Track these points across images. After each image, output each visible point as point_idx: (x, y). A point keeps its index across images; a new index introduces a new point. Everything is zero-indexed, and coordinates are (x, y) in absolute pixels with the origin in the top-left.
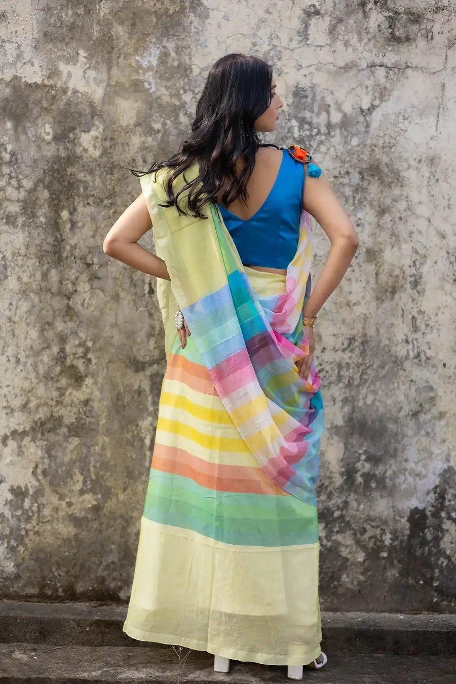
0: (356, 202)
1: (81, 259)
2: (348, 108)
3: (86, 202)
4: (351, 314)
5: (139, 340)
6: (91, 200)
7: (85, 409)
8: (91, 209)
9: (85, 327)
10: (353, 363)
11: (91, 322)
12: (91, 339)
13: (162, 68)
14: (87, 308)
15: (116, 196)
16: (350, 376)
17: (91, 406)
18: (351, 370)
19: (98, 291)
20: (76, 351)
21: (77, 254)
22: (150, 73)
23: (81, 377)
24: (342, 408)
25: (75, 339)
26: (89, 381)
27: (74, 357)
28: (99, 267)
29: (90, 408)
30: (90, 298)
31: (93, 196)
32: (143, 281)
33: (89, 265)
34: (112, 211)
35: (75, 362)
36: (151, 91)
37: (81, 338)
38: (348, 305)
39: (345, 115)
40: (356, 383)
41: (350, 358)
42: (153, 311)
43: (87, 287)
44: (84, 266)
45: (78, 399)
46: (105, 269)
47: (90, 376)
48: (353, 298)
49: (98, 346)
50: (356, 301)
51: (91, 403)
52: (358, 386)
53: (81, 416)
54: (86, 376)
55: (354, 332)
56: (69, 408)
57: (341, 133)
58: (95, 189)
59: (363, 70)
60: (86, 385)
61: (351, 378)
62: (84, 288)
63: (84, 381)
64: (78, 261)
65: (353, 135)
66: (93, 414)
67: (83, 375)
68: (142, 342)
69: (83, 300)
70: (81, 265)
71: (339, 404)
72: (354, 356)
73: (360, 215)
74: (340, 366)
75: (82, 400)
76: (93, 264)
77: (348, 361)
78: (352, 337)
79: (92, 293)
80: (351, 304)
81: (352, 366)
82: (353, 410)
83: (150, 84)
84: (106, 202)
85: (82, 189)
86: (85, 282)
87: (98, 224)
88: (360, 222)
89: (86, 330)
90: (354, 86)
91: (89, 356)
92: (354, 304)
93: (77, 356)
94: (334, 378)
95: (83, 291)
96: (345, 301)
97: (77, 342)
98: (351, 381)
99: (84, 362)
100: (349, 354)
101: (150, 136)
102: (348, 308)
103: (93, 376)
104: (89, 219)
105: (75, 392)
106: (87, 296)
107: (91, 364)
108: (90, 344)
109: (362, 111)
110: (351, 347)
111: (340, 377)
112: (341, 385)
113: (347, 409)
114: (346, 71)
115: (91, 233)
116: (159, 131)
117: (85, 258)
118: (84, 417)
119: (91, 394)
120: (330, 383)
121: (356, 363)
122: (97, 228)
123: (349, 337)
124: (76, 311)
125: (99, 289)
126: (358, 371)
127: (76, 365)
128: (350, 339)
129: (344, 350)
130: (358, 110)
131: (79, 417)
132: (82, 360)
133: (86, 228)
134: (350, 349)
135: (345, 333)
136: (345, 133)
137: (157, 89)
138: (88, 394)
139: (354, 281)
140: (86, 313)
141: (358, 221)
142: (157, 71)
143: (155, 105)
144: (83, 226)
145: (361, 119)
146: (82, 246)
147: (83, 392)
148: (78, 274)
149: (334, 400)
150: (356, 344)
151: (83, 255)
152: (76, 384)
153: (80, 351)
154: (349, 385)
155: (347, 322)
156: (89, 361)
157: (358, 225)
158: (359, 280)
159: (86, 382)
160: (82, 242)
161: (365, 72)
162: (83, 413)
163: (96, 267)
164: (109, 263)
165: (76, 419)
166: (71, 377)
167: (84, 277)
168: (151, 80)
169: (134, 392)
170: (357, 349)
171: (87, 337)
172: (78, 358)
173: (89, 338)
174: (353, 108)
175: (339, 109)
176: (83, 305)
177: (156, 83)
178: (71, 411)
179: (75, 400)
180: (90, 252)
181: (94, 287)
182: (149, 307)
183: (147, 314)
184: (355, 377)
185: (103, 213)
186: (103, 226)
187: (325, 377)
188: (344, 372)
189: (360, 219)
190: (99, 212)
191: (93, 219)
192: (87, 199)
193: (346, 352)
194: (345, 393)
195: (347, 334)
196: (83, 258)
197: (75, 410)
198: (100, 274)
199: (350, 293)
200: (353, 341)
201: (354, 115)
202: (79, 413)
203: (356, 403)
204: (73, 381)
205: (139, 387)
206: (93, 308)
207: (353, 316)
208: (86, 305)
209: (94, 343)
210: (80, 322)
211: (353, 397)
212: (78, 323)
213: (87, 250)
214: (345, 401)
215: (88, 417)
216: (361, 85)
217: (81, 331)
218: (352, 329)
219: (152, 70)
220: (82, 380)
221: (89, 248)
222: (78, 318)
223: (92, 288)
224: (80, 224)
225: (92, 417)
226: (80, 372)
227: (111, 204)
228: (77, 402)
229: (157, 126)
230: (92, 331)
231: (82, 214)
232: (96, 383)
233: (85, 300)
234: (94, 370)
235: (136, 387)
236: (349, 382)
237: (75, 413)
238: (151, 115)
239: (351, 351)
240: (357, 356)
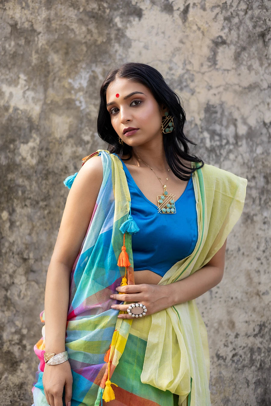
0: (262, 202)
1: (18, 254)
2: (252, 122)
3: (23, 204)
4: (260, 302)
6: (28, 202)
7: (19, 392)
8: (29, 210)
9: (21, 316)
10: (264, 347)
11: (26, 311)
12: (26, 327)
13: (91, 89)
14: (23, 299)
15: (50, 199)
16: (261, 360)
17: (25, 390)
18: (263, 355)
19: (33, 283)
20: (12, 338)
21: (15, 250)
22: (81, 93)
23: (16, 362)
24: (255, 390)
25: (11, 327)
26: (23, 366)
27: (10, 344)
28: (35, 262)
29: (24, 392)
30: (26, 290)
31: (30, 198)
33: (25, 260)
34: (46, 212)
35: (11, 348)
36: (82, 108)
37: (17, 326)
38: (258, 294)
39: (250, 128)
41: (261, 343)
43: (23, 279)
44: (21, 261)
45: (13, 383)
46: (40, 263)
47: (24, 362)
48: (262, 288)
49: (32, 333)
50: (265, 291)
51: (25, 387)
52: (269, 369)
53: (15, 399)
54: (21, 361)
55: (264, 319)
56: (4, 392)
57: (247, 143)
58: (32, 192)
59: (264, 89)
60: (21, 370)
61: (262, 362)
62: (20, 281)
63: (19, 366)
64: (16, 256)
65: (257, 145)
66: (27, 397)
67: (18, 360)
69: (19, 291)
70: (18, 260)
71: (252, 386)
72: (265, 341)
73: (265, 214)
74: (252, 350)
75: (17, 384)
76: (29, 259)
77: (259, 345)
78: (262, 323)
79: (27, 285)
80: (261, 294)
81: (263, 350)
82: (265, 392)
83: (80, 102)
84: (42, 204)
85: (20, 193)
86: (21, 275)
87: (34, 223)
88: (266, 220)
89: (22, 319)
90: (257, 103)
91: (24, 342)
92: (263, 294)
93: (13, 343)
94: (247, 362)
95: (19, 283)
96: (255, 291)
97: (13, 330)
98: (263, 365)
99: (19, 348)
100: (261, 340)
101: (81, 146)
102: (258, 297)
103: (27, 361)
104: (26, 218)
105: (10, 376)
106: (23, 288)
107: (25, 350)
108: (25, 331)
109: (265, 124)
110: (262, 333)
111: (252, 362)
112: (253, 368)
113: (259, 391)
114: (250, 91)
115: (28, 231)
116: (88, 142)
117: (22, 254)
118: (19, 400)
119: (26, 378)
120: (244, 366)
121: (266, 347)
122: (33, 227)
123: (259, 324)
124: (13, 301)
125: (34, 281)
127: (12, 351)
128: (260, 326)
129: (255, 336)
130: (262, 123)
131: (14, 400)
132: (18, 347)
133: (23, 226)
134: (261, 335)
135: (256, 320)
136: (251, 143)
137: (87, 107)
138: (23, 378)
139: (262, 272)
140: (22, 303)
141: (264, 219)
142: (86, 92)
143: (85, 120)
144: (21, 225)
145: (264, 131)
146: (20, 243)
147: (18, 376)
148: (16, 268)
149: (248, 383)
150: (266, 330)
151: (20, 251)
152: (11, 369)
153: (16, 337)
154: (261, 368)
155: (257, 309)
156: (24, 347)
157: (264, 223)
158: (267, 272)
159: (21, 367)
160: (19, 239)
161: (266, 92)
162: (17, 396)
163: (31, 262)
164: (44, 258)
165: (11, 402)
166: (6, 363)
167: (21, 270)
168: (82, 99)
170: (267, 335)
171: (22, 325)
172: (14, 344)
173: (24, 326)
174: (257, 122)
175: (245, 122)
176: (19, 296)
177: (86, 102)
178: (6, 394)
179: (10, 383)
180: (27, 248)
181: (30, 279)
184: (266, 360)
185: (39, 214)
186: (38, 224)
187: (238, 361)
188: (256, 357)
189: (266, 217)
190: (36, 212)
191: (30, 218)
192: (25, 201)
193: (257, 338)
194: (257, 376)
195: (257, 321)
196: (20, 253)
197: (10, 393)
198: (35, 268)
199: (260, 283)
200: (263, 328)
201: (258, 128)
202: (14, 396)
203: (268, 386)
204: (9, 366)
206: (28, 298)
207: (262, 304)
208: (22, 296)
209: (29, 330)
210: (17, 311)
211: (265, 379)
212: (14, 312)
213: (24, 246)
214: (258, 383)
215: (22, 399)
216: (263, 102)
217: (18, 320)
218: (262, 316)
219: (83, 91)
220: (17, 365)
221: (26, 244)
222: (15, 307)
223: (27, 280)
224: (18, 224)
225: (26, 400)
226: (15, 358)
227: (46, 206)
228: (12, 385)
229: (87, 138)
230: (27, 320)
231: (21, 215)
232: (29, 368)
233: (20, 292)
234: (28, 355)
236: (261, 365)
237: (10, 396)
238: (81, 129)
239: (262, 336)
240: (267, 341)
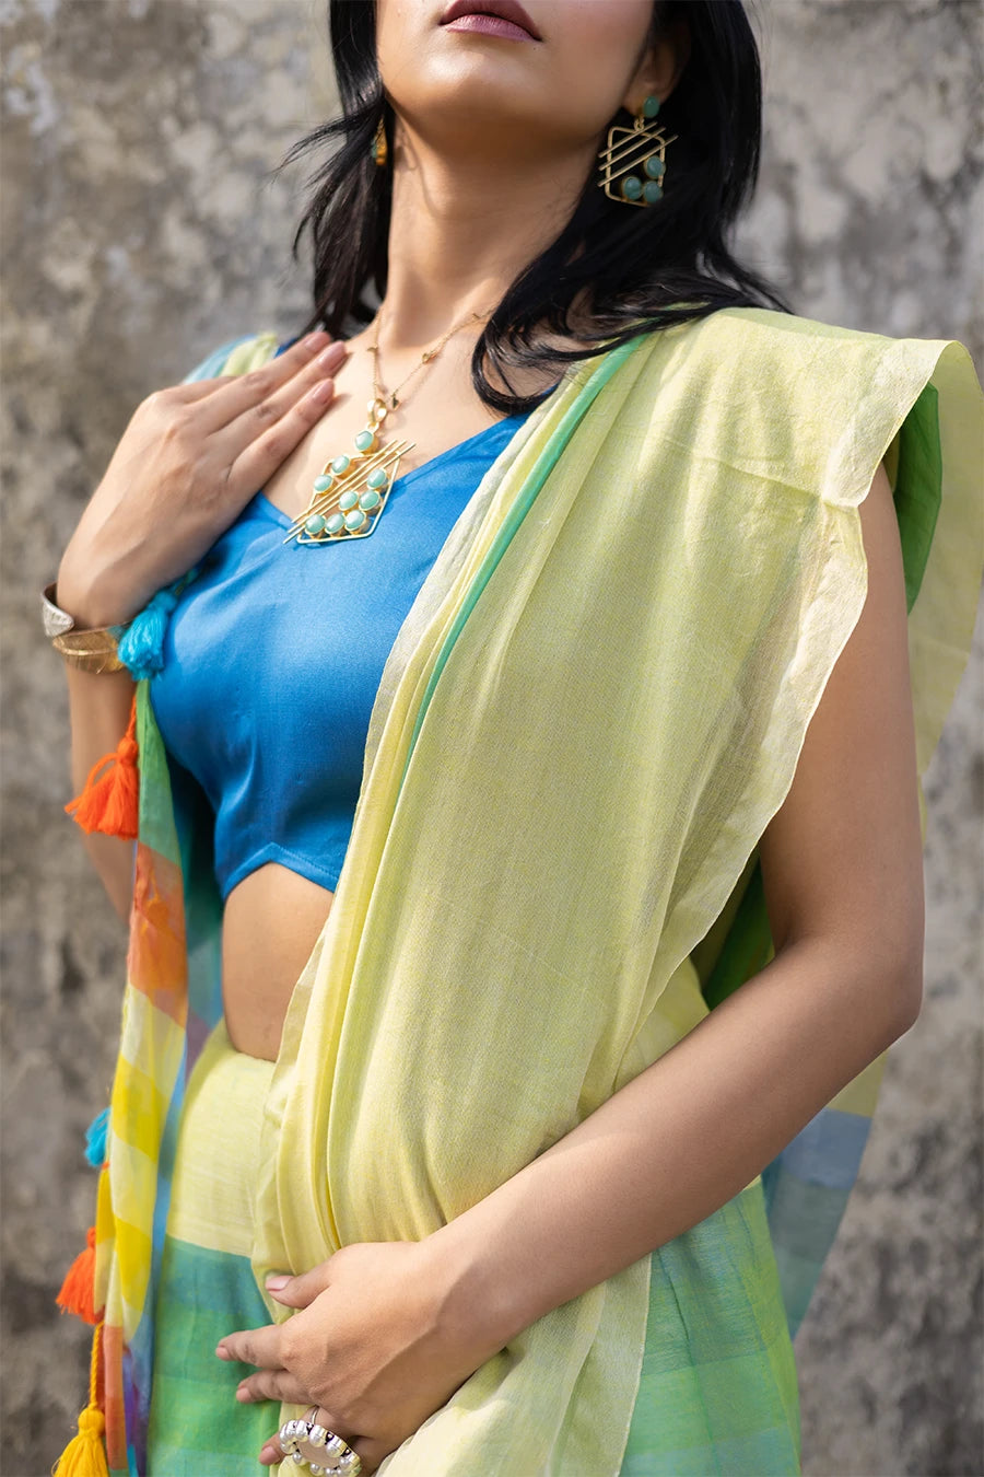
2: (869, 175)
5: (26, 1193)
10: (943, 1239)
13: (80, 27)
18: (934, 1272)
22: (31, 50)
24: (904, 1432)
32: (35, 938)
36: (39, 125)
39: (859, 206)
40: (958, 1320)
41: (928, 1219)
42: (82, 1065)
52: (966, 1336)
55: (939, 1109)
57: (847, 281)
59: (924, 14)
61: (934, 1307)
65: (895, 288)
68: (40, 1199)
71: (890, 1418)
72: (944, 1209)
74: (885, 1257)
77: (918, 1230)
78: (930, 1128)
81: (936, 1251)
82: (949, 1442)
83: (31, 95)
90: (890, 82)
94: (862, 1309)
98: (936, 1318)
100: (924, 1204)
101: (44, 313)
109: (928, 185)
111: (887, 1305)
112: (893, 1335)
113: (923, 1436)
114: (854, 25)
116: (75, 297)
120: (850, 1331)
121: (952, 1238)
123: (917, 1131)
126: (963, 1273)
128: (922, 1140)
129: (900, 1188)
130: (914, 184)
134: (926, 1181)
135: (900, 1115)
136: (863, 281)
137: (65, 119)
142: (58, 44)
143: (56, 187)
145: (926, 219)
149: (869, 1402)
150: (951, 1157)
154: (928, 1335)
161: (933, 25)
168: (36, 78)
169: (15, 1419)
170: (956, 1179)
174: (893, 177)
175: (833, 179)
177: (59, 95)
182: (66, 1045)
183: (53, 1079)
184: (950, 1298)
187: (824, 1305)
188: (908, 1283)
193: (907, 1195)
194: (911, 1369)
200: (935, 1150)
201: (895, 205)
203: (962, 1409)
205: (35, 1397)
211: (947, 1384)
214: (915, 1402)
216: (918, 78)
218: (929, 1097)
219: (39, 36)
229: (69, 274)
235: (18, 1400)
236: (927, 1320)
238: (40, 231)
239: (934, 1189)
240: (954, 1208)
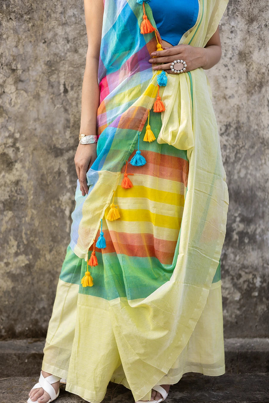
0: (230, 12)
1: (7, 65)
3: (9, 18)
4: (226, 105)
5: (57, 131)
6: (13, 16)
7: (16, 188)
8: (14, 23)
9: (13, 122)
10: (230, 145)
11: (17, 117)
12: (18, 132)
14: (14, 106)
15: (33, 12)
16: (227, 156)
17: (21, 186)
18: (228, 151)
19: (22, 92)
20: (6, 141)
21: (3, 62)
23: (12, 163)
25: (5, 132)
26: (18, 166)
27: (5, 146)
28: (22, 72)
29: (20, 187)
30: (16, 98)
31: (14, 12)
32: (59, 82)
33: (13, 71)
34: (30, 25)
35: (6, 151)
37: (10, 131)
38: (225, 98)
40: (232, 160)
41: (227, 141)
42: (67, 107)
43: (13, 88)
44: (10, 72)
45: (10, 181)
46: (27, 74)
47: (19, 162)
48: (229, 92)
49: (24, 136)
50: (231, 95)
51: (20, 183)
52: (233, 163)
53: (13, 194)
54: (16, 161)
55: (230, 120)
56: (3, 188)
58: (16, 6)
60: (16, 169)
62: (10, 90)
63: (15, 165)
64: (5, 67)
66: (23, 192)
67: (13, 161)
68: (60, 132)
69: (10, 100)
70: (7, 71)
72: (230, 139)
73: (233, 24)
75: (14, 181)
76: (17, 69)
78: (228, 123)
79: (17, 93)
80: (227, 97)
81: (228, 147)
84: (25, 17)
85: (4, 6)
86: (11, 85)
87: (20, 36)
88: (233, 29)
89: (14, 124)
91: (18, 145)
92: (230, 97)
93: (8, 146)
95: (10, 92)
96: (222, 95)
97: (7, 134)
98: (228, 159)
99: (13, 150)
100: (226, 138)
102: (225, 100)
103: (21, 161)
104: (12, 31)
105: (7, 175)
106: (13, 96)
107: (19, 152)
108: (17, 135)
110: (228, 132)
115: (14, 44)
117: (10, 65)
118: (16, 195)
119: (21, 176)
121: (231, 144)
122: (19, 40)
123: (225, 124)
124: (5, 109)
125: (23, 90)
126: (233, 151)
127: (7, 153)
128: (226, 126)
131: (12, 195)
132: (12, 149)
133: (10, 39)
134: (227, 133)
135: (222, 121)
138: (18, 175)
139: (229, 78)
140: (13, 110)
141: (231, 28)
144: (8, 38)
146: (7, 54)
147: (14, 175)
148: (5, 78)
150: (232, 129)
151: (9, 62)
152: (8, 168)
153: (10, 141)
154: (226, 162)
155: (224, 111)
156: (18, 149)
157: (232, 32)
158: (233, 78)
159: (16, 167)
160: (7, 51)
162: (14, 191)
163: (19, 72)
164: (30, 68)
165: (9, 196)
166: (3, 162)
167: (10, 80)
169: (55, 173)
170: (233, 133)
171: (15, 130)
172: (8, 147)
173: (17, 131)
176: (10, 104)
178: (4, 190)
179: (8, 181)
180: (14, 60)
181: (19, 88)
182: (64, 104)
183: (62, 109)
184: (231, 156)
185: (23, 27)
186: (24, 37)
189: (233, 27)
190: (21, 26)
191: (15, 31)
192: (10, 15)
193: (223, 136)
195: (224, 121)
196: (9, 65)
197: (8, 189)
198: (23, 78)
199: (226, 88)
200: (229, 127)
202: (12, 191)
203: (232, 177)
204: (5, 166)
205: (59, 169)
206: (19, 106)
207: (229, 107)
208: (13, 104)
209: (21, 135)
210: (9, 117)
212: (7, 118)
213: (12, 58)
215: (18, 194)
217: (10, 125)
218: (228, 117)
220: (12, 165)
221: (14, 56)
222: (7, 114)
223: (17, 89)
224: (4, 36)
225: (23, 194)
226: (10, 158)
227: (30, 19)
228: (9, 183)
230: (19, 125)
231: (7, 28)
232: (23, 167)
233: (11, 100)
234: (22, 156)
235: (56, 170)
237: (8, 192)
239: (228, 135)
240: (232, 139)
